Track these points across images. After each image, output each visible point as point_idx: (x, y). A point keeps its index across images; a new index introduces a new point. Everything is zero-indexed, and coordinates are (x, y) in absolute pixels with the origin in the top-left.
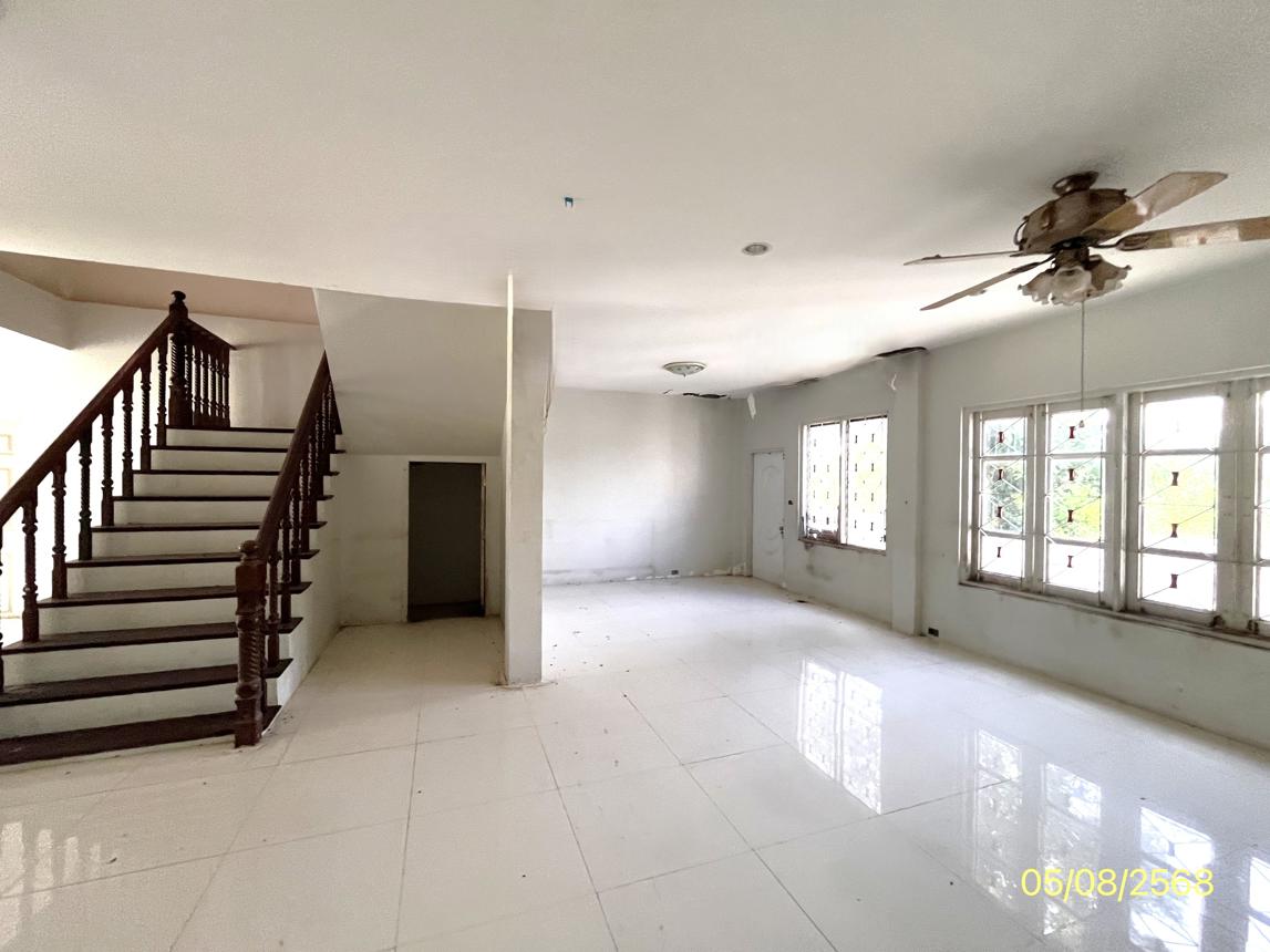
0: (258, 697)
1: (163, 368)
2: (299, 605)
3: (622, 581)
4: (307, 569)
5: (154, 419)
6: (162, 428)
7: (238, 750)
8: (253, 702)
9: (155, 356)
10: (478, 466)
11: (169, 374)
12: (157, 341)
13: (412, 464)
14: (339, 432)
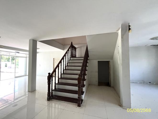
0: (80, 99)
1: (70, 51)
2: (85, 83)
3: (136, 83)
4: (86, 77)
5: (70, 57)
6: (70, 58)
7: (78, 107)
8: (80, 100)
9: (70, 49)
10: (109, 61)
11: (71, 51)
12: (70, 48)
13: (98, 61)
14: (89, 57)
